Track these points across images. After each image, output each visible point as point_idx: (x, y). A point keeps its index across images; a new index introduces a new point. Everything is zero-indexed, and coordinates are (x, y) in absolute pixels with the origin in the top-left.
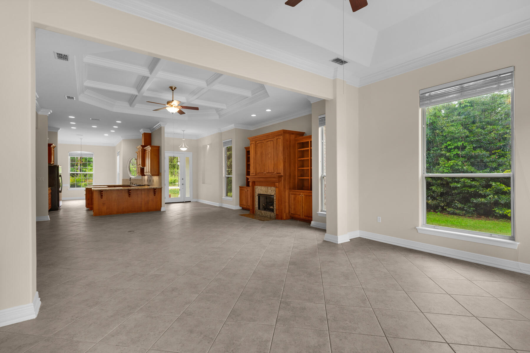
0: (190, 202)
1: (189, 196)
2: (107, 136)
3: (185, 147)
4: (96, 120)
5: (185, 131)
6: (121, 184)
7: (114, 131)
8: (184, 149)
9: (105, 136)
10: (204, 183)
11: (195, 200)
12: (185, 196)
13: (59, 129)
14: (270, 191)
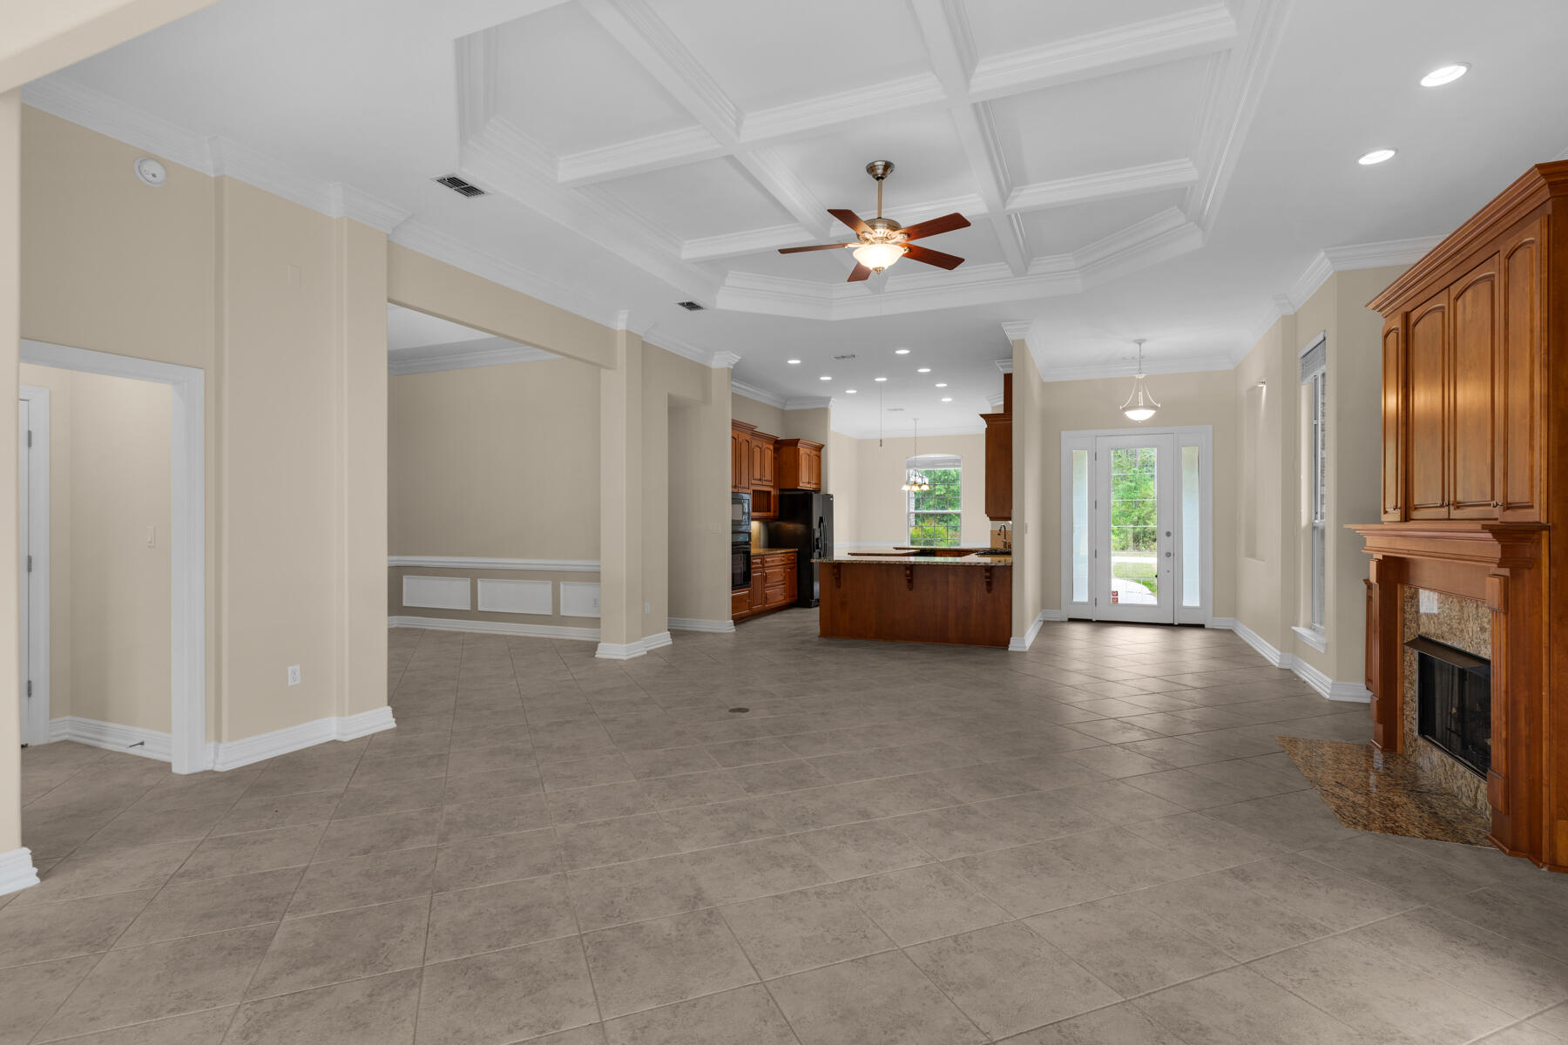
0: (1201, 626)
1: (1197, 604)
2: (950, 402)
3: (1148, 406)
4: (843, 357)
5: (1144, 341)
6: (987, 545)
7: (945, 385)
8: (1140, 415)
9: (944, 402)
10: (1252, 554)
11: (1223, 622)
12: (1182, 603)
13: (829, 399)
14: (1473, 626)
